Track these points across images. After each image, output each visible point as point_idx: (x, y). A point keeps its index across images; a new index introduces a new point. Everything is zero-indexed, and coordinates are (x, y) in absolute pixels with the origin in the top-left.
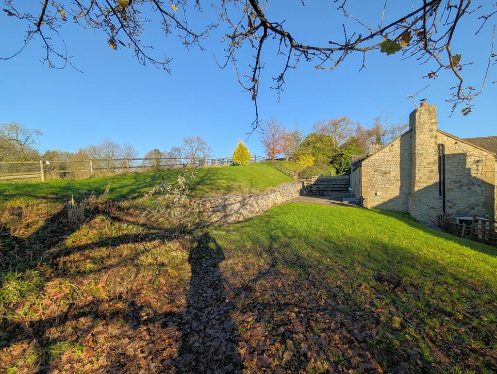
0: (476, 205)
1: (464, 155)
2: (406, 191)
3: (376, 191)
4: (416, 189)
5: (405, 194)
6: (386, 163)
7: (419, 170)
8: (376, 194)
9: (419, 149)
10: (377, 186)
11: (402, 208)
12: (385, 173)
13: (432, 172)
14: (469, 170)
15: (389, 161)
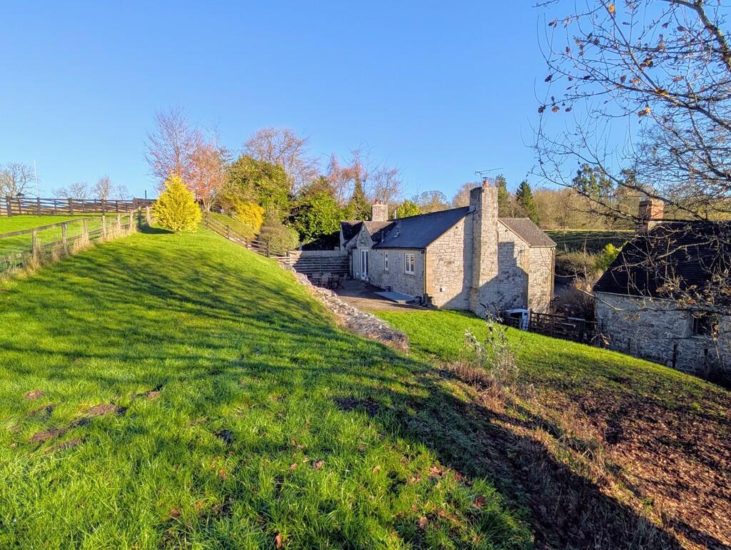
0: (518, 297)
1: (512, 244)
2: (468, 285)
3: (441, 285)
4: (481, 283)
5: (467, 288)
6: (450, 250)
7: (483, 261)
8: (441, 290)
9: (484, 237)
10: (441, 280)
11: (463, 305)
12: (450, 263)
13: (493, 263)
14: (515, 260)
15: (453, 248)
